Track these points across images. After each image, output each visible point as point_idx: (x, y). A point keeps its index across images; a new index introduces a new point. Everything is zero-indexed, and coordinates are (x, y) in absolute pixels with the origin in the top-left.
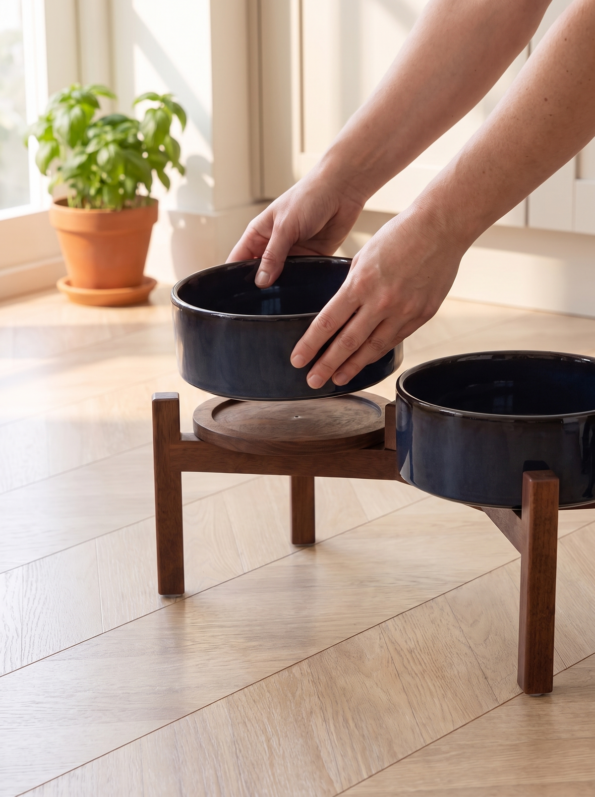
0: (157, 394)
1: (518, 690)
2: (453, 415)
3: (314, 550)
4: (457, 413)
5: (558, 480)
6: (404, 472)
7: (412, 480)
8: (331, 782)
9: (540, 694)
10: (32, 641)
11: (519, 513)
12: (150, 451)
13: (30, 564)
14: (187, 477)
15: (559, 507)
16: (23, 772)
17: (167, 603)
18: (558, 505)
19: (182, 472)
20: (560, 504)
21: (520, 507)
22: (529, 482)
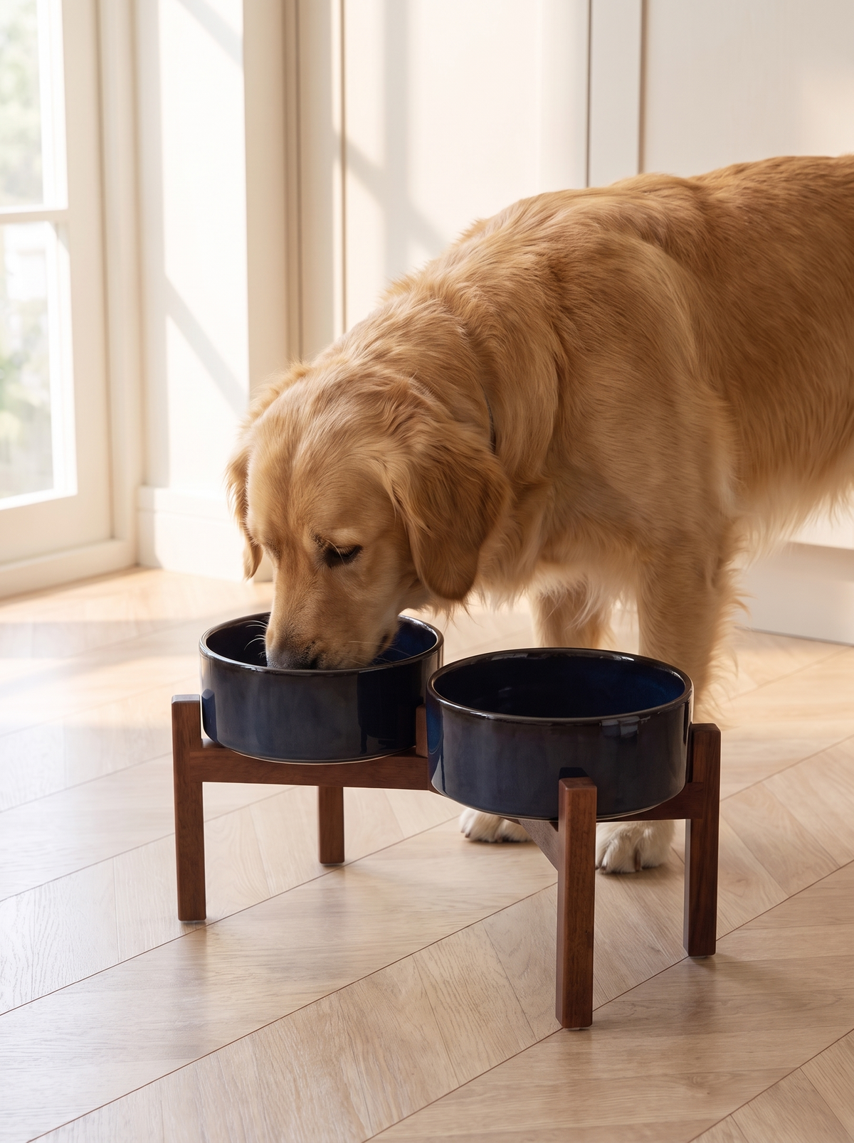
0: (177, 696)
1: (557, 1025)
2: (488, 719)
3: (344, 870)
4: (491, 716)
5: (596, 789)
6: (436, 781)
7: (445, 791)
8: (361, 1127)
9: (579, 1028)
10: (43, 972)
11: (556, 826)
12: (169, 761)
13: (43, 887)
14: (208, 788)
15: (597, 818)
16: (36, 1116)
17: (189, 930)
18: (596, 816)
19: (204, 783)
20: (598, 815)
21: (557, 819)
22: (566, 791)
